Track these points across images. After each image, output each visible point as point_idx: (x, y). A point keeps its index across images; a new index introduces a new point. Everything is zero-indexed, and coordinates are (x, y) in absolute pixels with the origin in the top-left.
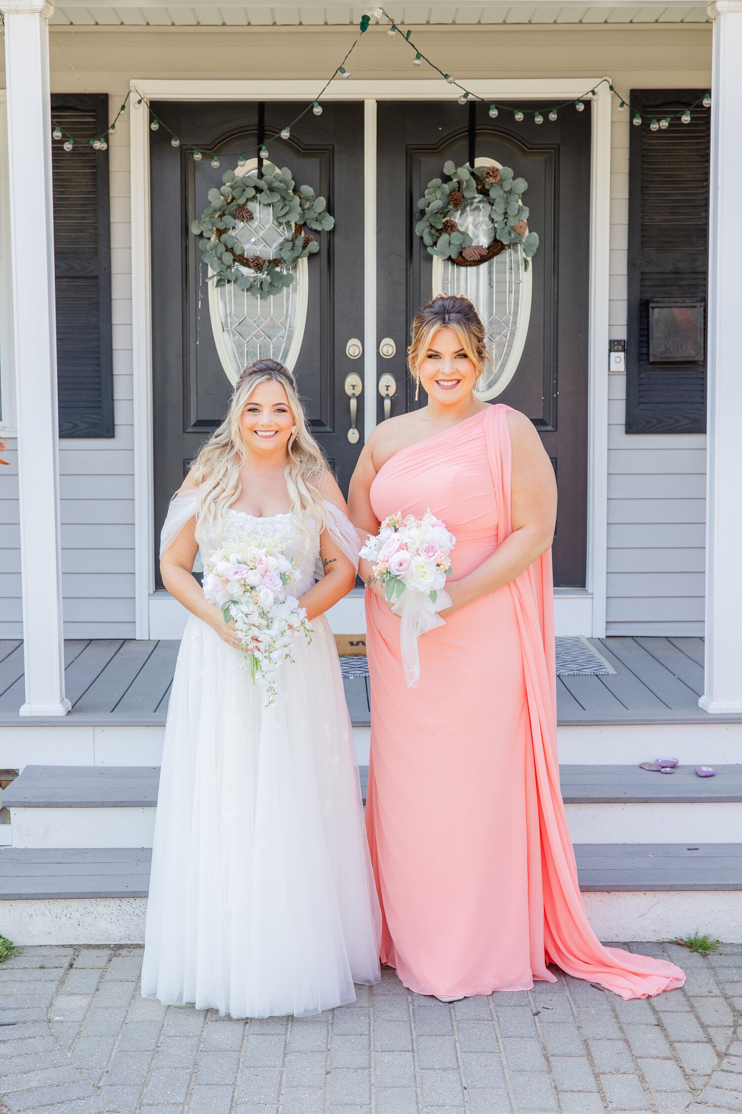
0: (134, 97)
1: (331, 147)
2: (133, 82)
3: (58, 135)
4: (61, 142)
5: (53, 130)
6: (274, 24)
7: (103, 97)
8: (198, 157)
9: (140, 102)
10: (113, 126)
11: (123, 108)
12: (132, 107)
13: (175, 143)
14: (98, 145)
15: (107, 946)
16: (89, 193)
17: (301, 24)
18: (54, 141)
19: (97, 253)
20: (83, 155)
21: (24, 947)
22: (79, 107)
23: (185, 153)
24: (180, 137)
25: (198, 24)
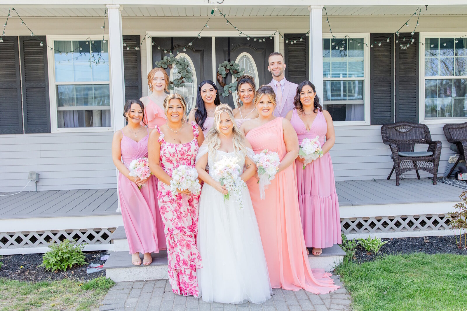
0: (147, 36)
1: (203, 50)
2: (147, 32)
3: (125, 45)
4: (126, 47)
5: (123, 44)
6: (186, 16)
7: (138, 36)
8: (166, 52)
9: (149, 37)
10: (141, 44)
11: (144, 39)
12: (147, 39)
13: (159, 48)
14: (137, 49)
15: (143, 281)
16: (135, 63)
17: (194, 16)
18: (124, 47)
19: (137, 79)
20: (133, 52)
21: (118, 282)
22: (132, 39)
23: (162, 52)
24: (161, 47)
25: (165, 16)
